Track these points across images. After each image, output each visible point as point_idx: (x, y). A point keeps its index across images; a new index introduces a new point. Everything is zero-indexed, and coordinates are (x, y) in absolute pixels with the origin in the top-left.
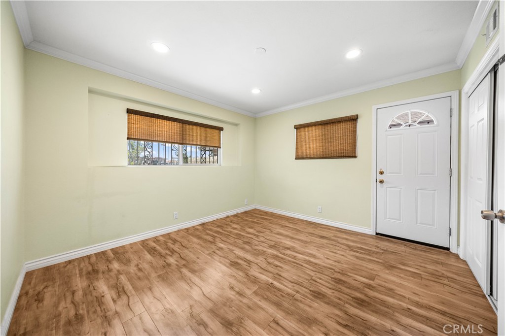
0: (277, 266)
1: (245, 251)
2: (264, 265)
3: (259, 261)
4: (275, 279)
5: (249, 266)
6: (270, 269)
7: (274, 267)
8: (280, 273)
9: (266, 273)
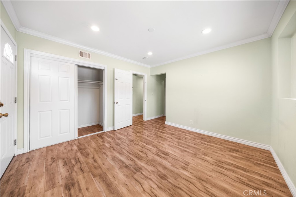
0: (142, 152)
1: (162, 165)
2: (149, 153)
3: (151, 155)
4: (145, 146)
5: (157, 152)
6: (146, 150)
7: (143, 151)
8: (142, 148)
9: (149, 149)
